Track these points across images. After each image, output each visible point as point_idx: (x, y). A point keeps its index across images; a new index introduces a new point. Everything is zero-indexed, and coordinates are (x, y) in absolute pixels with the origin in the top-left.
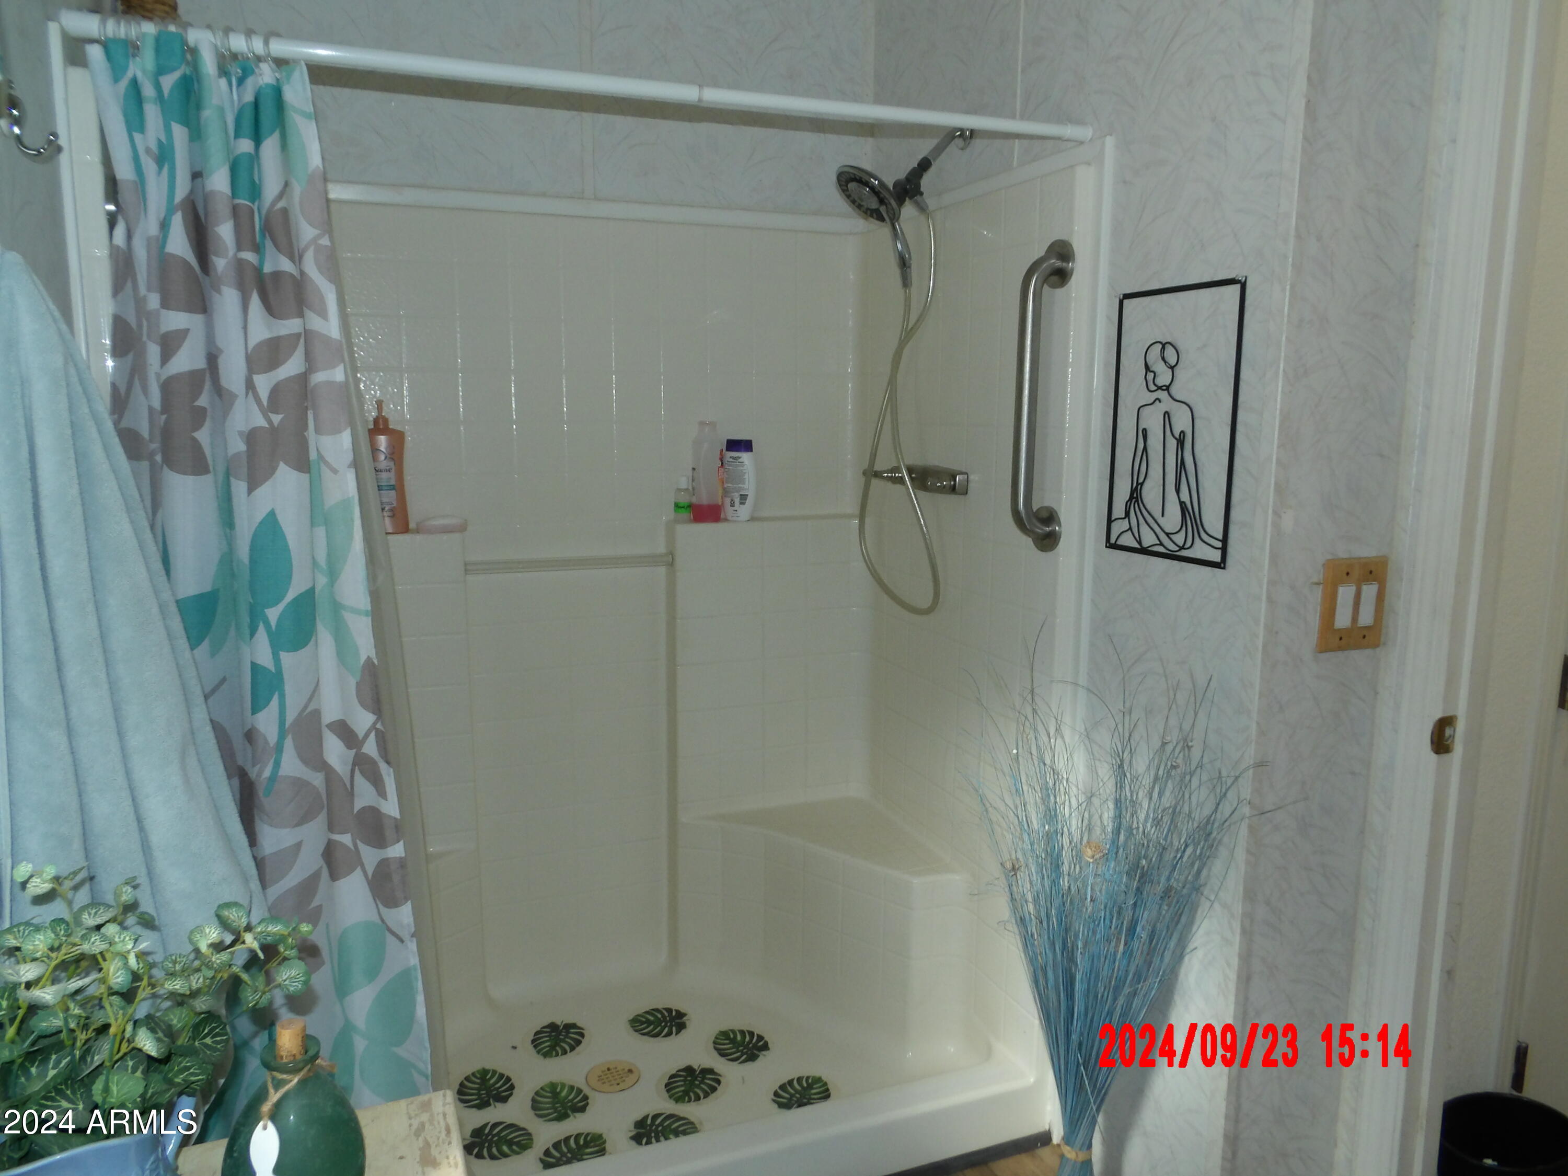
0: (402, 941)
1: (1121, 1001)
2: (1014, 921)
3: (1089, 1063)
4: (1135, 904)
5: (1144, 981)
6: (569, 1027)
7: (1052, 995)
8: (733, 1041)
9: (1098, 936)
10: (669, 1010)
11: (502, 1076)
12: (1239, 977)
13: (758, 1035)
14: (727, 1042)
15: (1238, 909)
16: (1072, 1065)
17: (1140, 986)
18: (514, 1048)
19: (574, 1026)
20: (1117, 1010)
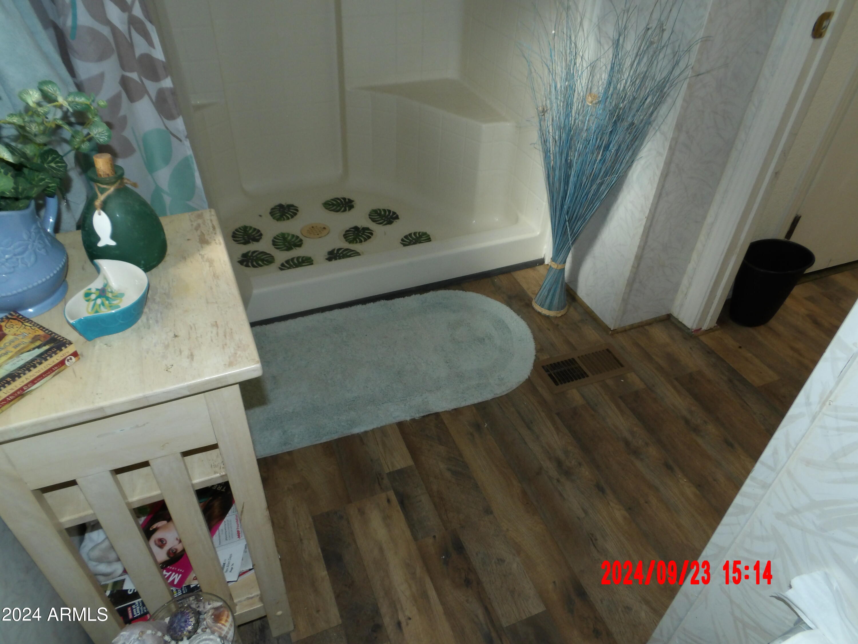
0: (181, 140)
1: (594, 187)
2: (540, 144)
3: (571, 220)
4: (611, 132)
5: (609, 176)
6: (290, 206)
7: (557, 185)
8: (380, 215)
9: (587, 150)
10: (344, 199)
11: (255, 229)
12: (662, 174)
13: (393, 212)
14: (376, 215)
15: (670, 135)
16: (562, 222)
17: (606, 179)
18: (260, 216)
19: (292, 206)
20: (591, 192)
